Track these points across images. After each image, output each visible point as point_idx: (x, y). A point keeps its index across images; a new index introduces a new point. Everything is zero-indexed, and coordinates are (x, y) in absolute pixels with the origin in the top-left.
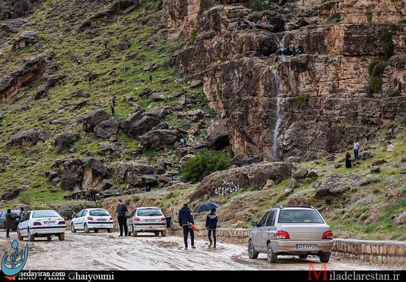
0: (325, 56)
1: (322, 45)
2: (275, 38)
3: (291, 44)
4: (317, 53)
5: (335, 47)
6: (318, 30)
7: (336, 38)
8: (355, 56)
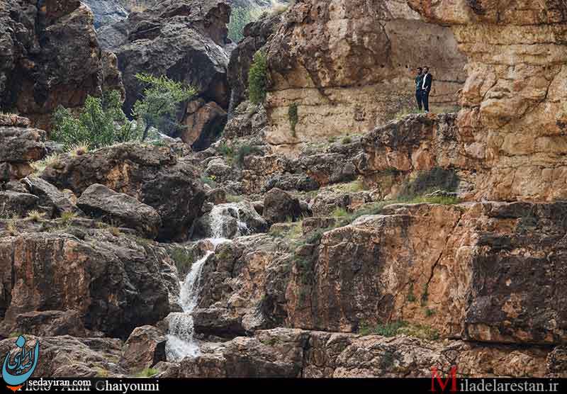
0: (383, 341)
1: (373, 292)
2: (162, 266)
3: (230, 290)
4: (349, 328)
5: (431, 306)
6: (357, 222)
7: (436, 265)
8: (522, 346)
